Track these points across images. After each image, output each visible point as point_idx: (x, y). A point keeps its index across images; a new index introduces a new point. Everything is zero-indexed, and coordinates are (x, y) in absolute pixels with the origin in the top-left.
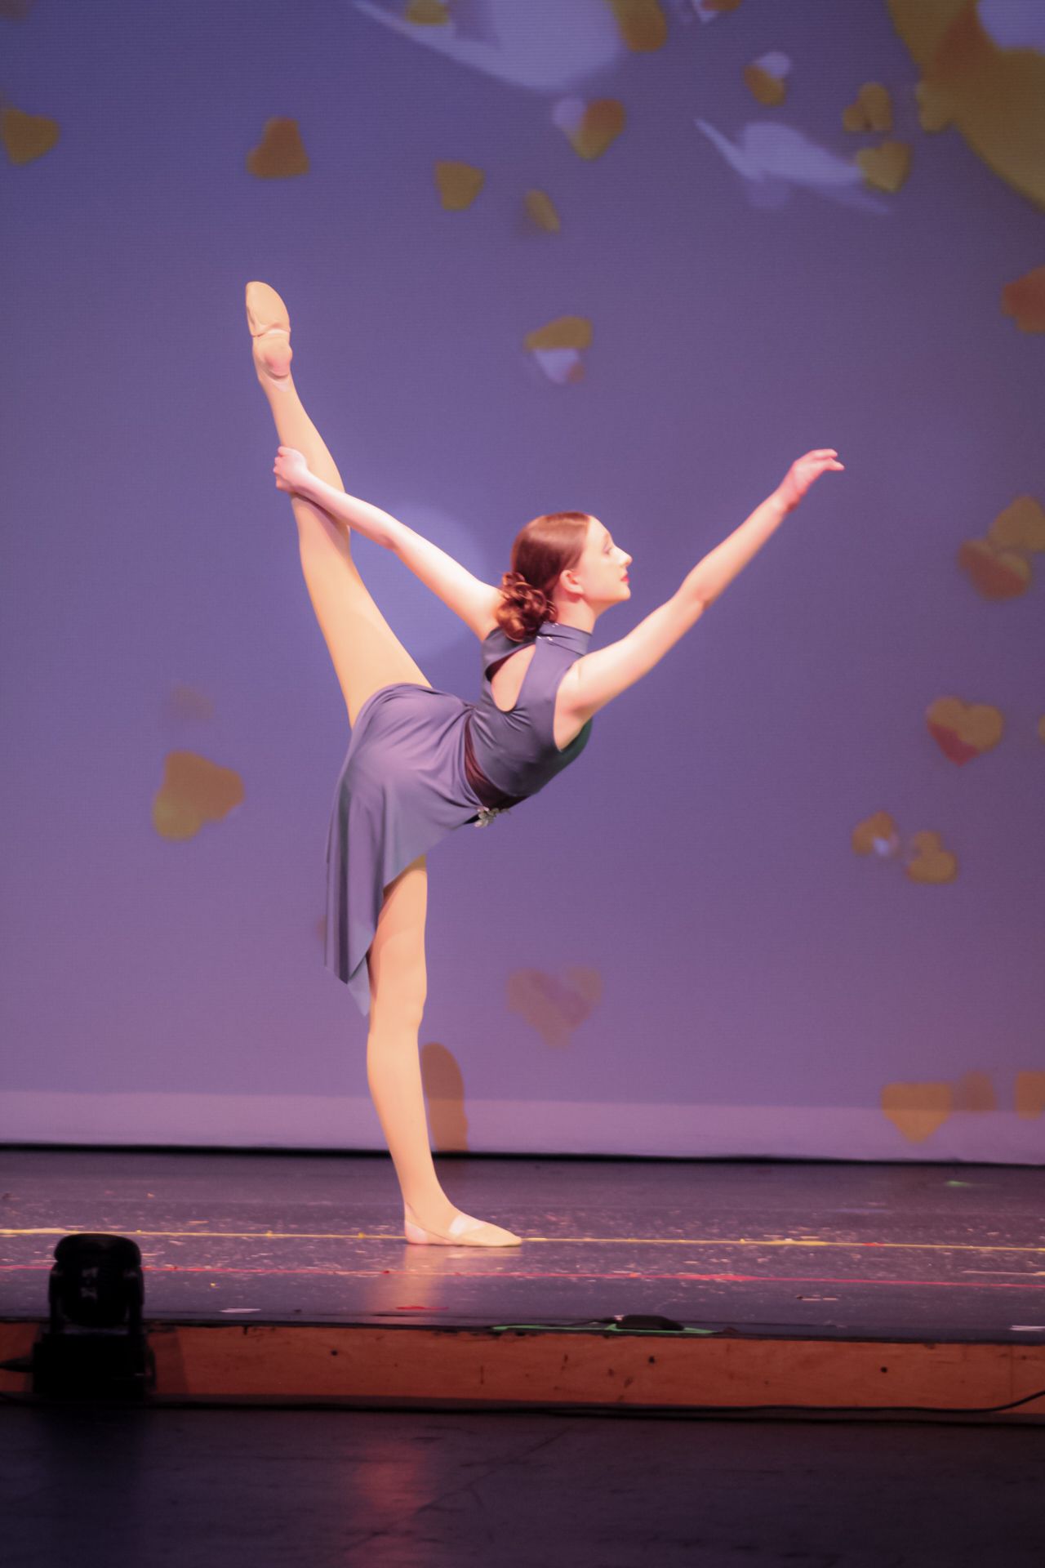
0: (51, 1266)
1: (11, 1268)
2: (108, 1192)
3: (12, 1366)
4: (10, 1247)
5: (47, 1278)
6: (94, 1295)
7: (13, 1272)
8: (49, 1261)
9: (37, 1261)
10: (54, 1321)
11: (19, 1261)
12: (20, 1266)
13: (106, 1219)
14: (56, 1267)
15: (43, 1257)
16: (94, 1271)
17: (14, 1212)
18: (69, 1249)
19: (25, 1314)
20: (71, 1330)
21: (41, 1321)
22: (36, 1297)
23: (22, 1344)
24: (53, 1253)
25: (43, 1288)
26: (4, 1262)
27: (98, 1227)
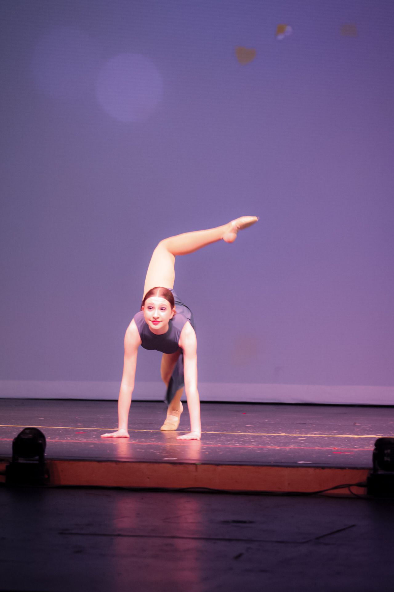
0: (373, 449)
1: (358, 450)
2: (391, 422)
3: (359, 485)
4: (357, 442)
5: (371, 454)
6: (389, 459)
7: (358, 451)
8: (372, 448)
9: (367, 447)
10: (375, 469)
11: (360, 447)
12: (361, 449)
13: (391, 432)
14: (375, 449)
15: (369, 445)
16: (389, 451)
17: (358, 429)
18: (380, 443)
19: (363, 466)
20: (380, 472)
21: (369, 469)
22: (368, 460)
23: (363, 477)
24: (374, 444)
25: (371, 457)
26: (355, 447)
27: (388, 435)
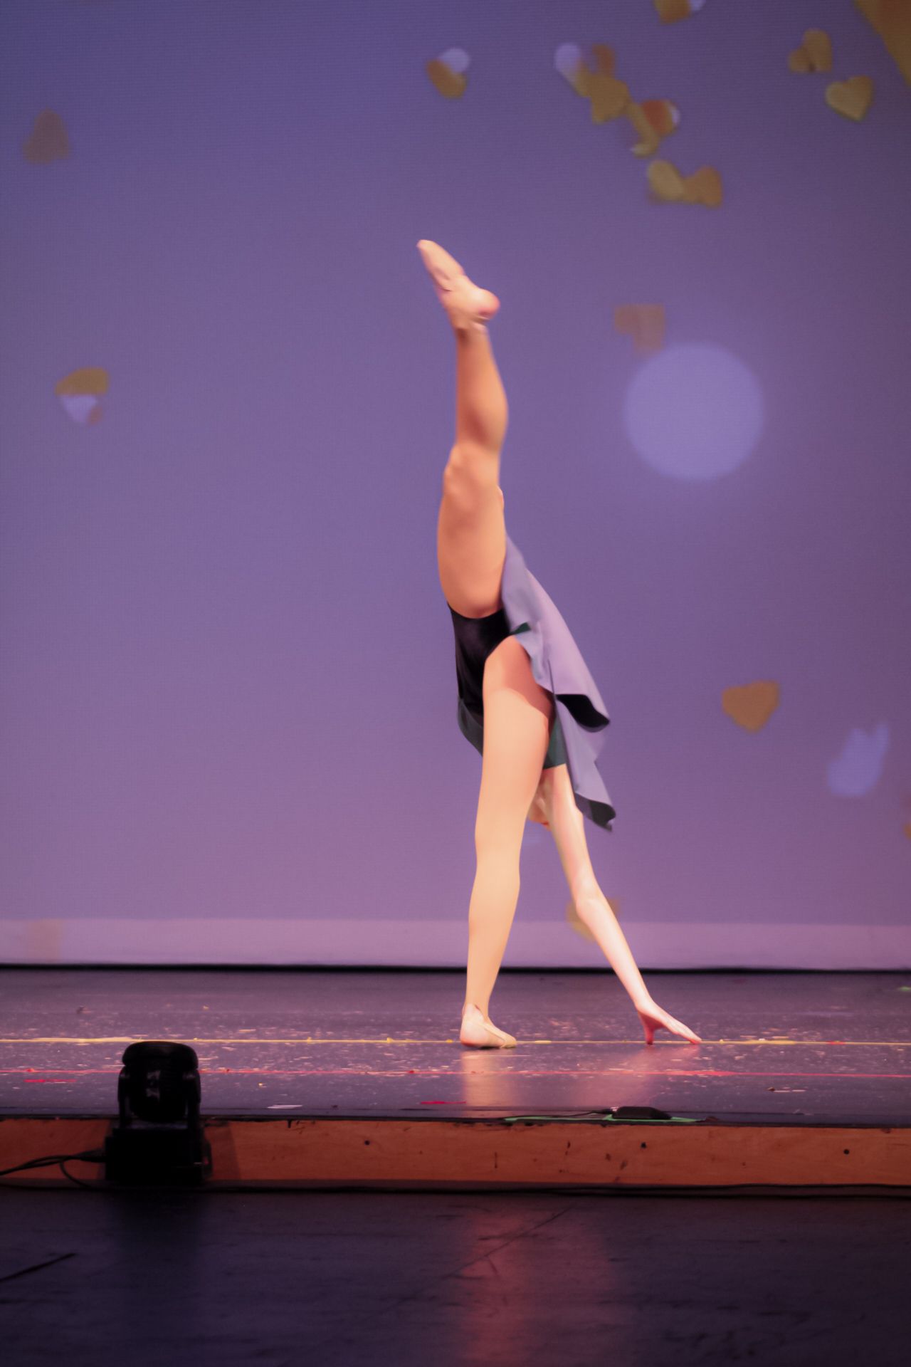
0: (119, 1070)
1: (85, 1072)
2: (168, 1005)
3: (87, 1157)
4: (84, 1054)
5: (116, 1081)
6: (157, 1094)
7: (87, 1075)
8: (118, 1066)
9: (108, 1066)
10: (123, 1118)
11: (92, 1066)
12: (93, 1071)
13: (167, 1029)
14: (124, 1071)
15: (112, 1062)
16: (157, 1074)
17: (87, 1024)
18: (135, 1055)
19: (98, 1112)
20: (137, 1125)
21: (111, 1118)
22: (108, 1097)
23: (96, 1138)
24: (121, 1058)
25: (114, 1090)
26: (79, 1067)
27: (160, 1036)
